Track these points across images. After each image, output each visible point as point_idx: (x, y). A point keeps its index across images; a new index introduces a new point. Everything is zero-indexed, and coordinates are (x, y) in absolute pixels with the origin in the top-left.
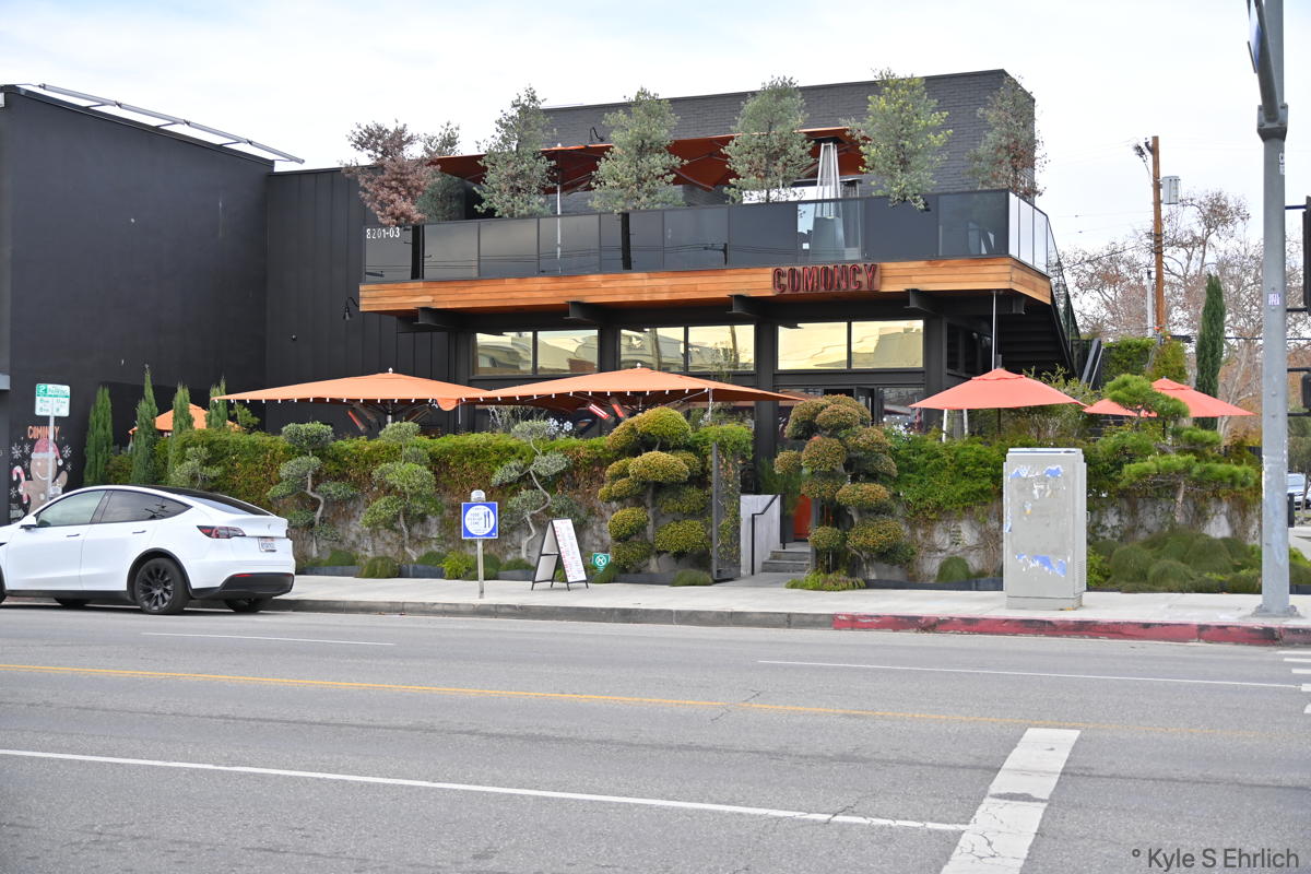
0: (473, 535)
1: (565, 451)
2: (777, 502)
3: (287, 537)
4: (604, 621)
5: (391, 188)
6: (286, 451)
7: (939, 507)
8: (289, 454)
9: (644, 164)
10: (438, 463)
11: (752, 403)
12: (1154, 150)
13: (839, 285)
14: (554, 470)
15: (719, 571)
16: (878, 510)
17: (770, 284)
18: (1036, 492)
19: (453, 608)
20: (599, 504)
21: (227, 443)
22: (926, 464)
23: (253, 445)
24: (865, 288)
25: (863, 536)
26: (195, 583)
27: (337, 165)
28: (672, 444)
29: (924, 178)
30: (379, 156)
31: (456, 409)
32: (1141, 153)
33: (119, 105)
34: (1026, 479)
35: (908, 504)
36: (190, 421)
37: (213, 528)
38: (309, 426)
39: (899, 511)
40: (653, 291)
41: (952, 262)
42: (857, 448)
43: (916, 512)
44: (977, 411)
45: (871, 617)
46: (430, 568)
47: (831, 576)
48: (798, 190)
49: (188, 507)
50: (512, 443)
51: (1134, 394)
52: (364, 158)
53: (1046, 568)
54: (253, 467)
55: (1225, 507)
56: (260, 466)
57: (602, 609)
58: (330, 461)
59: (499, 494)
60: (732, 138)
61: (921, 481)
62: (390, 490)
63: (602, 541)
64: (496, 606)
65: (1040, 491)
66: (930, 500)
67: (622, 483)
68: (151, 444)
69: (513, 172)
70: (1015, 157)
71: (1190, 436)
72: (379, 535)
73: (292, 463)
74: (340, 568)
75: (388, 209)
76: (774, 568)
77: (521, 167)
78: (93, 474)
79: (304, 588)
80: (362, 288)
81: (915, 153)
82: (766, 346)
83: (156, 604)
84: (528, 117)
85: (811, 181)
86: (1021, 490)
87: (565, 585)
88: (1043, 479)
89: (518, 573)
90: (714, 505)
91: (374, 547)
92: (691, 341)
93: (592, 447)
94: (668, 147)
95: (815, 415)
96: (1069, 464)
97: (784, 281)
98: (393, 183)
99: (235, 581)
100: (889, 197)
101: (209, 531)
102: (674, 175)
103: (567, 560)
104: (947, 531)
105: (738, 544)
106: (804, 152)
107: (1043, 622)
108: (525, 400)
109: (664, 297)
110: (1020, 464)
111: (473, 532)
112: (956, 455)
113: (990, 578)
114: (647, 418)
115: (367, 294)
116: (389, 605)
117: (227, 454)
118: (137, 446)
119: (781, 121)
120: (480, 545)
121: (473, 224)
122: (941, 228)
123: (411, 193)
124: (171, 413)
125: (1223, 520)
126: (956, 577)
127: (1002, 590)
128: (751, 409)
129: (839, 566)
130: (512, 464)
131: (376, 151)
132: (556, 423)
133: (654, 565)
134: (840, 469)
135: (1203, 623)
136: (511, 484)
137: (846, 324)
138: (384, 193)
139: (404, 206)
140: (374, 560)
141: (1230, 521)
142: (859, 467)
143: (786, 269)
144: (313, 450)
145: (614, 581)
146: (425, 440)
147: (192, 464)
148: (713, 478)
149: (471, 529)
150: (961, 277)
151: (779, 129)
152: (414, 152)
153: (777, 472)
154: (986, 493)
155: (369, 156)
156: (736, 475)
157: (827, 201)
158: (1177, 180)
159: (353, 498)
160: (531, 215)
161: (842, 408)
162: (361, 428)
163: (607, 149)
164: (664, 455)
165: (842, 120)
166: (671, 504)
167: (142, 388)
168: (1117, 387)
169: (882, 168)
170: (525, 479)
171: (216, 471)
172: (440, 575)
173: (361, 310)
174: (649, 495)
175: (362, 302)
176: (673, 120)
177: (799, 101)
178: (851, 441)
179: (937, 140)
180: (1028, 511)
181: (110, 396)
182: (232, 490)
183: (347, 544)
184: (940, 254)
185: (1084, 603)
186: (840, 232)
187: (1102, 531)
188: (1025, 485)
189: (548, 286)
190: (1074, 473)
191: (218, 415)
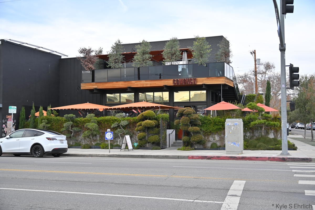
0: (108, 139)
1: (127, 120)
2: (174, 131)
3: (66, 140)
4: (137, 158)
5: (88, 62)
6: (65, 121)
7: (210, 132)
8: (66, 121)
9: (144, 56)
10: (99, 123)
11: (168, 109)
12: (255, 53)
13: (187, 83)
14: (125, 124)
15: (162, 147)
16: (197, 133)
17: (172, 83)
18: (232, 128)
19: (103, 155)
20: (135, 132)
21: (51, 119)
22: (208, 122)
23: (57, 119)
24: (193, 84)
25: (194, 139)
26: (46, 150)
27: (76, 57)
28: (151, 118)
29: (206, 59)
30: (85, 55)
31: (103, 111)
32: (252, 54)
33: (27, 44)
34: (230, 125)
35: (204, 131)
36: (43, 114)
37: (49, 138)
38: (70, 115)
39: (202, 133)
40: (146, 85)
41: (212, 78)
42: (193, 119)
43: (205, 133)
44: (218, 110)
45: (196, 156)
46: (98, 146)
47: (187, 147)
48: (178, 62)
49: (44, 133)
50: (116, 118)
51: (253, 107)
52: (82, 55)
53: (235, 145)
54: (58, 124)
55: (273, 131)
56: (59, 124)
57: (137, 155)
58: (75, 123)
59: (113, 130)
60: (164, 51)
61: (207, 126)
62: (88, 129)
63: (136, 140)
64: (113, 155)
65: (233, 128)
66: (208, 130)
67: (140, 127)
68: (34, 119)
69: (115, 58)
70: (225, 55)
71: (265, 116)
72: (86, 139)
73: (66, 123)
74: (77, 147)
75: (87, 66)
76: (174, 146)
77: (117, 57)
78: (21, 126)
79: (70, 151)
80: (81, 84)
81: (204, 54)
82: (171, 97)
83: (37, 155)
84: (118, 46)
85: (181, 60)
86: (229, 128)
87: (128, 150)
88: (234, 126)
89: (117, 147)
90: (161, 132)
91: (85, 142)
92: (155, 95)
93: (133, 119)
94: (149, 53)
95: (183, 112)
96: (239, 122)
97: (175, 82)
98: (88, 61)
99: (54, 150)
100: (198, 64)
101: (49, 139)
102: (151, 59)
103: (128, 144)
104: (212, 137)
105: (166, 140)
106: (179, 54)
107: (234, 157)
108: (118, 109)
109: (149, 86)
110: (229, 122)
111: (108, 138)
112: (214, 120)
113: (222, 147)
114: (146, 113)
115: (82, 85)
116: (89, 155)
117: (51, 121)
118: (31, 120)
119: (174, 47)
120: (109, 141)
121: (106, 70)
122: (210, 70)
123: (92, 63)
124: (39, 112)
125: (272, 134)
126: (214, 147)
127: (225, 150)
128: (168, 110)
129: (189, 145)
130: (116, 123)
131: (84, 54)
132: (125, 114)
133: (147, 145)
134: (189, 124)
135: (269, 157)
136: (116, 127)
137: (189, 91)
138: (86, 63)
139: (91, 66)
140: (85, 145)
141: (274, 134)
142: (193, 123)
143: (176, 80)
144: (71, 120)
145: (139, 149)
146: (96, 118)
147: (43, 124)
148: (161, 126)
149: (107, 138)
150: (214, 81)
151: (174, 49)
152: (93, 54)
153: (175, 124)
154: (221, 128)
155: (83, 55)
156: (166, 125)
157: (185, 64)
158: (260, 59)
159: (80, 131)
160: (119, 68)
161: (189, 110)
162: (82, 115)
163: (136, 53)
164: (150, 121)
165: (188, 47)
166: (151, 132)
167: (32, 107)
168: (249, 105)
169: (197, 57)
170: (119, 126)
171: (49, 125)
172: (100, 148)
173: (81, 89)
174: (146, 130)
175: (81, 87)
176: (150, 47)
177: (178, 42)
178: (191, 117)
179: (209, 51)
180: (231, 132)
181: (25, 108)
182: (53, 129)
183: (79, 141)
184: (210, 76)
185: (243, 153)
186: (188, 71)
187: (246, 137)
188: (230, 127)
189: (123, 84)
190: (241, 124)
191: (49, 113)
